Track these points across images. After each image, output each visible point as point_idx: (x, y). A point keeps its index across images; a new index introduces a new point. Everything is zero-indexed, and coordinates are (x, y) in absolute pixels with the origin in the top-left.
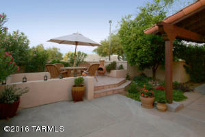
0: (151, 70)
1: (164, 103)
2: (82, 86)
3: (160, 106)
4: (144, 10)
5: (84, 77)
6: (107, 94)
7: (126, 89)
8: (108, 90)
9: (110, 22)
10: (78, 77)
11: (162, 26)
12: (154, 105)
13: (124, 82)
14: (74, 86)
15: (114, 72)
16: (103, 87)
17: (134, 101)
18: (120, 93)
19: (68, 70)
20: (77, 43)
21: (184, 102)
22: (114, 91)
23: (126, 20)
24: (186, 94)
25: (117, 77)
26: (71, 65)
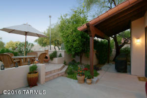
0: (79, 57)
1: (90, 78)
2: (36, 72)
3: (88, 81)
4: (76, 12)
5: (37, 65)
6: (54, 78)
7: (66, 72)
8: (55, 74)
9: (50, 17)
10: (32, 65)
11: (89, 26)
12: (85, 81)
13: (64, 67)
14: (29, 73)
15: (56, 60)
16: (51, 72)
17: (72, 80)
18: (62, 76)
19: (20, 59)
20: (26, 34)
21: (99, 77)
22: (58, 74)
23: (64, 18)
24: (98, 72)
25: (58, 64)
26: (20, 54)
